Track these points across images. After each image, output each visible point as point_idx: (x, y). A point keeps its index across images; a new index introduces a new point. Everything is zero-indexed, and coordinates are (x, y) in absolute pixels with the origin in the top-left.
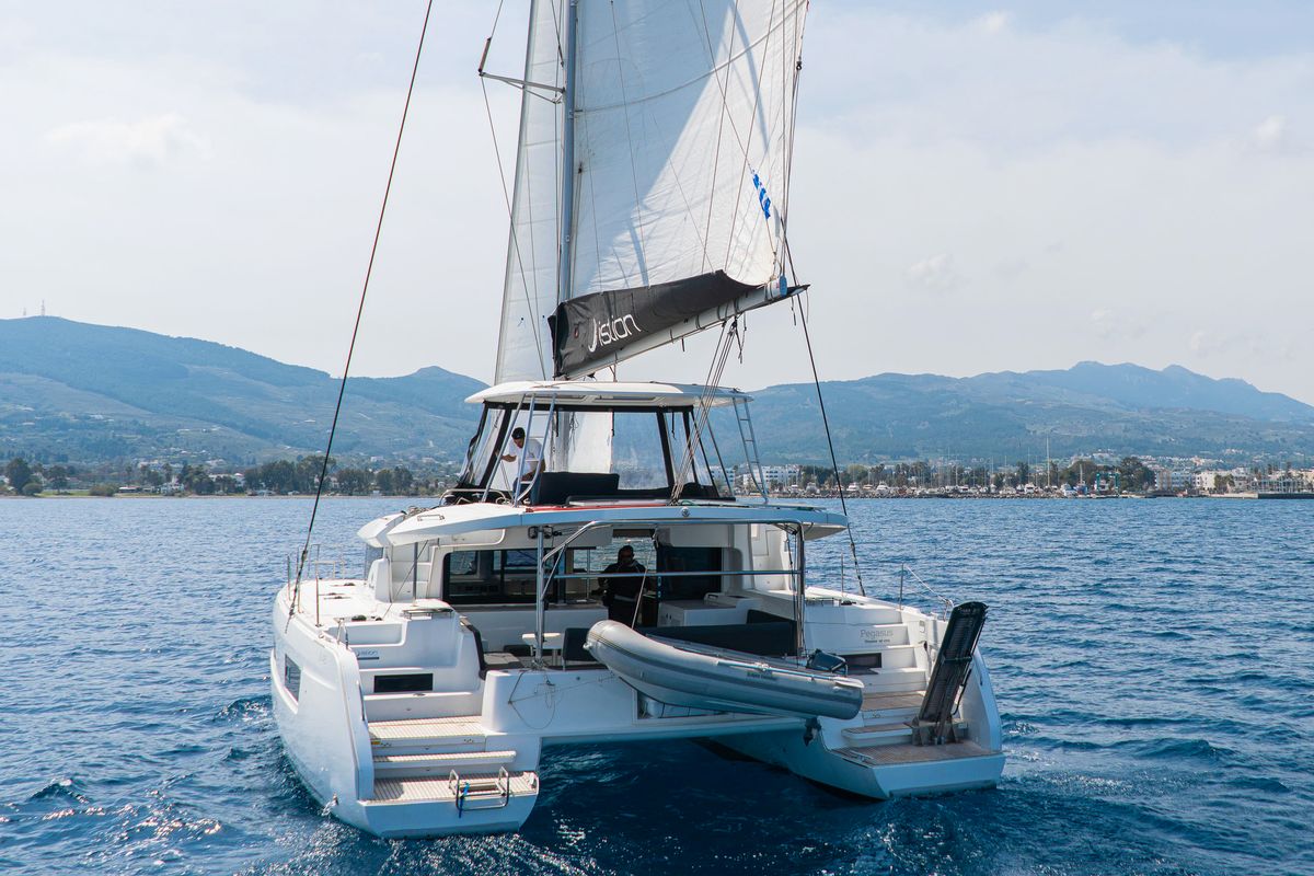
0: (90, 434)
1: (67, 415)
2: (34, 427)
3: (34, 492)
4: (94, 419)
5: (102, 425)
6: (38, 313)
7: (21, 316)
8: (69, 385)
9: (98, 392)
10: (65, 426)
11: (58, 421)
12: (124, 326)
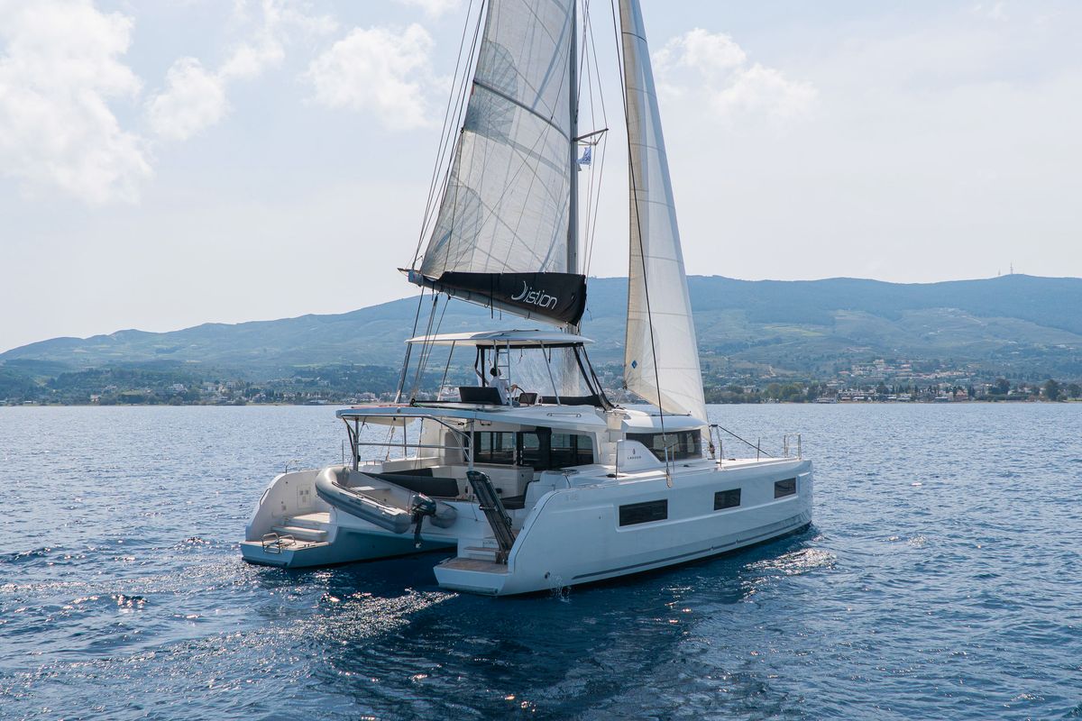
0: (1059, 359)
1: (1041, 346)
2: (1019, 355)
3: (1062, 399)
4: (1060, 348)
5: (1065, 352)
6: (1009, 273)
7: (997, 276)
8: (1037, 324)
9: (1057, 327)
10: (1040, 353)
11: (1035, 349)
12: (1069, 276)
